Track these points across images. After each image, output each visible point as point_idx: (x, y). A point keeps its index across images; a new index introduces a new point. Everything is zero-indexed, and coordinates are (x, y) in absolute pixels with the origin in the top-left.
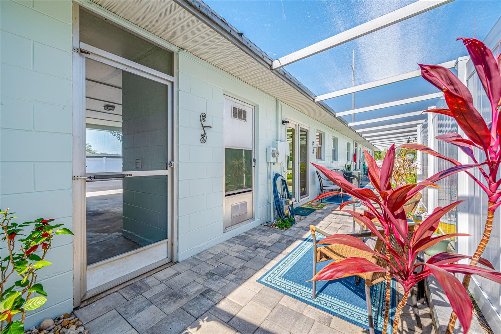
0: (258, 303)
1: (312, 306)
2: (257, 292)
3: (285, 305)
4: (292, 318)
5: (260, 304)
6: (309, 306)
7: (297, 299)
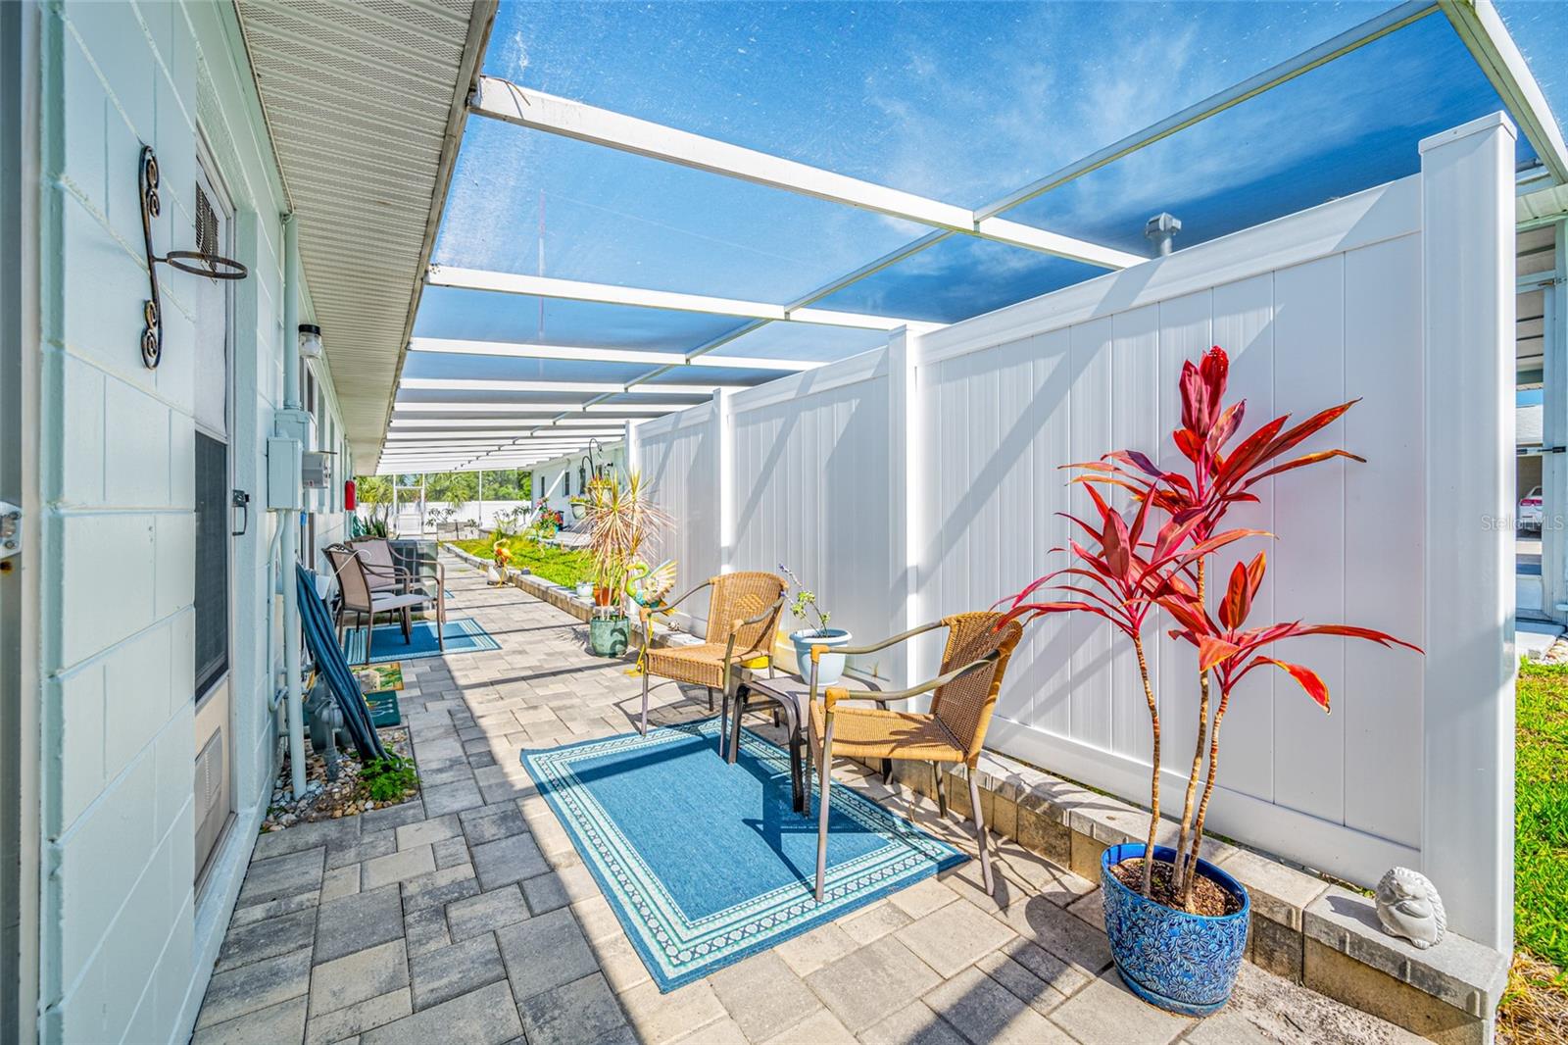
0: (777, 1029)
1: (844, 914)
2: (724, 1013)
3: (817, 968)
4: (870, 973)
5: (784, 1026)
6: (840, 921)
7: (807, 930)
